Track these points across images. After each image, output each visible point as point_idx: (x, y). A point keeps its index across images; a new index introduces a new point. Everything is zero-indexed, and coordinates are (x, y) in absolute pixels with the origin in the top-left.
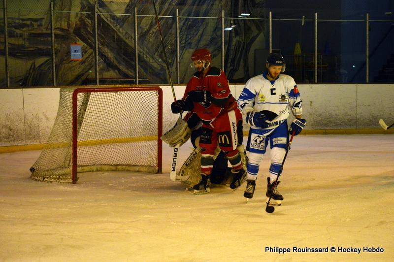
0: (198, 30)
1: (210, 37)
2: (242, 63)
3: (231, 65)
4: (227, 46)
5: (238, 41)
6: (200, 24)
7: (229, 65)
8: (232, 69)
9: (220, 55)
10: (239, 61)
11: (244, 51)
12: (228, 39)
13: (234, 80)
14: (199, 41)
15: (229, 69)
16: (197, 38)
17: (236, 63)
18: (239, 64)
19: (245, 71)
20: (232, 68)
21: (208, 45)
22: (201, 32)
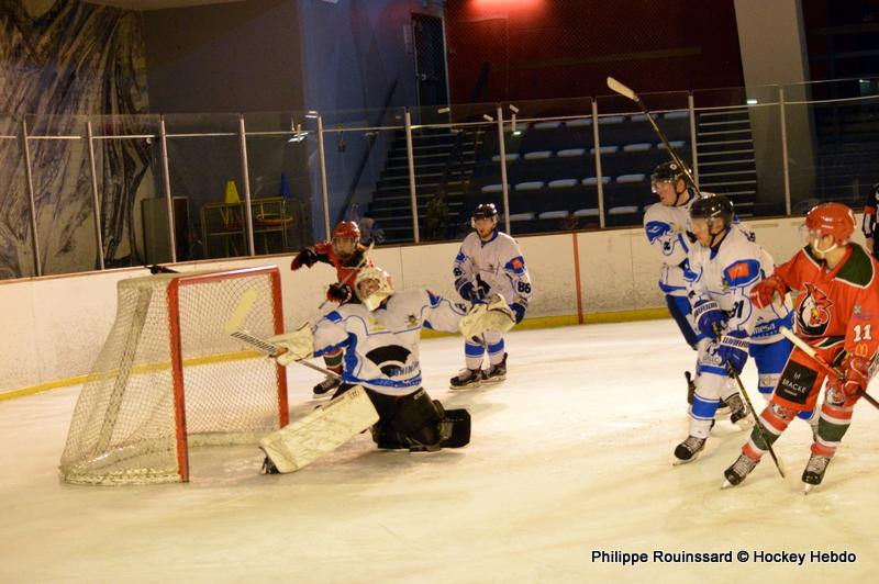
0: (57, 168)
1: (76, 181)
2: (125, 229)
3: (110, 233)
4: (101, 196)
5: (117, 185)
6: (60, 155)
7: (107, 231)
8: (112, 240)
9: (92, 214)
10: (121, 223)
11: (126, 205)
12: (102, 181)
13: (119, 261)
14: (61, 189)
15: (108, 240)
16: (57, 182)
17: (117, 227)
18: (121, 229)
19: (131, 242)
20: (111, 237)
21: (74, 195)
22: (62, 170)
